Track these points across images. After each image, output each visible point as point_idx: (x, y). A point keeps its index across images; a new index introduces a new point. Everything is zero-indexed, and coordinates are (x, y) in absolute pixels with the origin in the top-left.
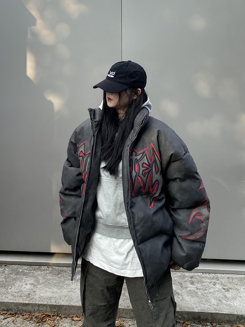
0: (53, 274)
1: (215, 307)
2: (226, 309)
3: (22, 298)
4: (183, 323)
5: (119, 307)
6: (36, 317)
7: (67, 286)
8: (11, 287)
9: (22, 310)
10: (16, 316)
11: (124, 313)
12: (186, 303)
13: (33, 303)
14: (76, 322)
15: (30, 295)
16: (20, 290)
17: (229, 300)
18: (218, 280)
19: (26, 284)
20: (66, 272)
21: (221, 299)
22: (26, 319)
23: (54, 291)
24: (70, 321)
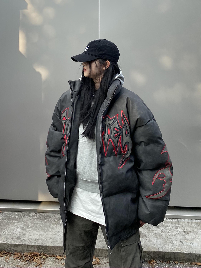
0: (40, 219)
1: (177, 247)
2: (186, 249)
3: (13, 240)
4: (150, 261)
5: (96, 248)
6: (25, 256)
7: (52, 229)
8: (4, 231)
9: (14, 250)
10: (9, 255)
11: (100, 253)
12: (153, 244)
13: (23, 244)
14: (59, 260)
15: (21, 238)
16: (12, 233)
17: (189, 241)
18: (180, 224)
19: (17, 228)
20: (51, 218)
21: (182, 241)
22: (17, 258)
23: (41, 234)
24: (54, 259)
